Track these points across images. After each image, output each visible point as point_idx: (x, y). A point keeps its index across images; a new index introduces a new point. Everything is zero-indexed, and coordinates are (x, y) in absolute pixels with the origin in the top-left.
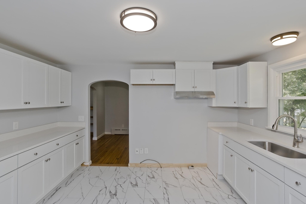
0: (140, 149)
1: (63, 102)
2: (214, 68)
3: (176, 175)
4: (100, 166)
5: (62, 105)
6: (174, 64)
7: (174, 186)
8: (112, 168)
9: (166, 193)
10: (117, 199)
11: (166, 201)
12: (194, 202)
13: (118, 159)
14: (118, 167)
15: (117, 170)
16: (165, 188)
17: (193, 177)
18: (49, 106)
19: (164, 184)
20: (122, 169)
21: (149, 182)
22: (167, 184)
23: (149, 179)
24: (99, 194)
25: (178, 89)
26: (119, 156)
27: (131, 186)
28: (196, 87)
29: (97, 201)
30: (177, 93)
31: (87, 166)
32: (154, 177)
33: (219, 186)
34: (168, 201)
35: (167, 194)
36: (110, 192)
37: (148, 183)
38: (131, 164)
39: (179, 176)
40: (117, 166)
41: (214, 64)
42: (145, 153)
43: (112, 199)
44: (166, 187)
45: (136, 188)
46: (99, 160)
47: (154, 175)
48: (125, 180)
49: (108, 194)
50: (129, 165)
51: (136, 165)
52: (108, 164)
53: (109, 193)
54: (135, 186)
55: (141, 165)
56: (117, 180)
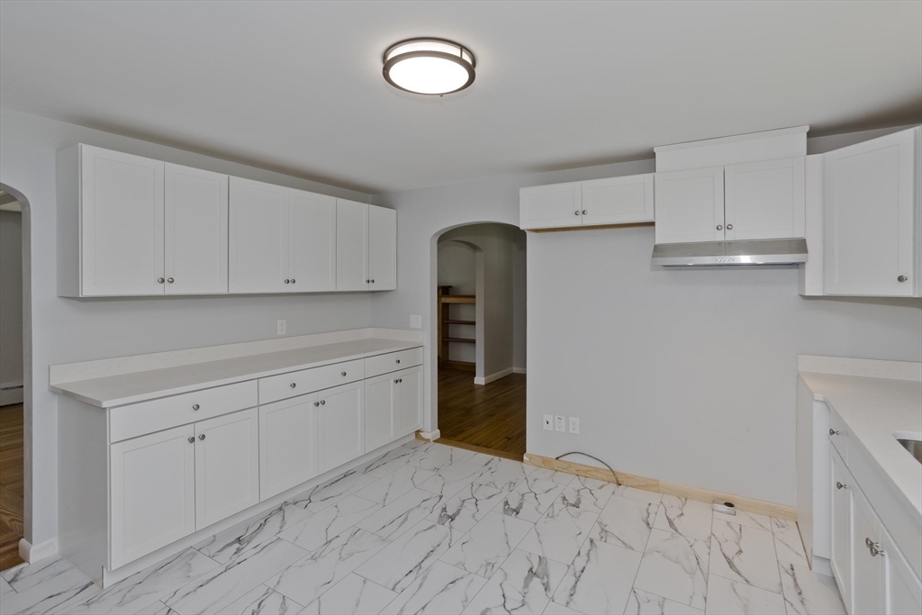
0: (556, 417)
1: (373, 281)
2: (811, 150)
3: (652, 516)
4: (456, 446)
5: (372, 287)
6: (651, 155)
7: (624, 543)
8: (483, 457)
9: (588, 554)
10: (451, 528)
11: (571, 572)
12: (661, 606)
13: (509, 439)
14: (497, 458)
15: (489, 465)
16: (592, 541)
17: (710, 538)
18: (338, 290)
19: (597, 529)
20: (505, 465)
21: (555, 513)
22: (606, 532)
23: (559, 505)
24: (419, 506)
25: (662, 236)
26: (516, 432)
27: (502, 509)
28: (729, 227)
29: (406, 518)
30: (658, 250)
31: (428, 440)
32: (576, 505)
33: (805, 594)
34: (577, 575)
35: (588, 557)
36: (444, 509)
37: (551, 514)
38: (531, 457)
39: (659, 522)
40: (496, 454)
41: (810, 134)
42: (571, 431)
43: (439, 526)
44: (596, 537)
45: (511, 519)
46: (462, 432)
47: (582, 500)
48: (496, 491)
49: (438, 511)
50: (525, 458)
51: (545, 462)
52: (478, 445)
53: (440, 510)
54: (510, 513)
55: (556, 464)
56: (475, 486)
